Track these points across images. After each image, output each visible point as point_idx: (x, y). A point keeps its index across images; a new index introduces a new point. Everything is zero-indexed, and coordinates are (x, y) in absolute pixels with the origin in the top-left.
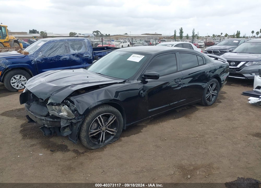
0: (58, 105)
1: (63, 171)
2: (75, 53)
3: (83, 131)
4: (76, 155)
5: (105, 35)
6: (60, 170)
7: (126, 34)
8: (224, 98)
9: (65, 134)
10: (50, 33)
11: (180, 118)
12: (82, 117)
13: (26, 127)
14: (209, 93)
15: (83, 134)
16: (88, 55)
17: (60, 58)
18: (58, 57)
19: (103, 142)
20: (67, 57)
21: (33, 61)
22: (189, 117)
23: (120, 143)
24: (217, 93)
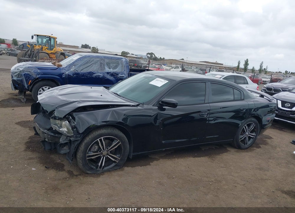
0: (60, 119)
1: (47, 190)
2: (110, 72)
3: (80, 151)
4: (68, 176)
5: (159, 58)
6: (44, 189)
7: (183, 59)
8: (266, 144)
9: (62, 152)
10: (102, 50)
11: (202, 157)
12: (81, 136)
13: (33, 139)
14: (245, 134)
15: (80, 155)
16: (124, 76)
17: (93, 75)
18: (91, 73)
19: (102, 168)
20: (100, 75)
21: (64, 74)
22: (213, 158)
23: (120, 172)
24: (256, 136)
